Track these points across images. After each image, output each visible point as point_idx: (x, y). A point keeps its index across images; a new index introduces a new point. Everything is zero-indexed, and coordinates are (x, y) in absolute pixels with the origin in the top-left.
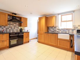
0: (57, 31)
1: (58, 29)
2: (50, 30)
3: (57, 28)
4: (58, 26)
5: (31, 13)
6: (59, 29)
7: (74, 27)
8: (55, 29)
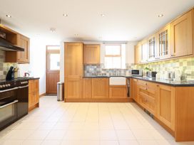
0: (103, 72)
1: (103, 70)
2: (88, 72)
3: (102, 67)
4: (103, 64)
5: (52, 29)
6: (105, 70)
7: (127, 67)
8: (98, 69)
